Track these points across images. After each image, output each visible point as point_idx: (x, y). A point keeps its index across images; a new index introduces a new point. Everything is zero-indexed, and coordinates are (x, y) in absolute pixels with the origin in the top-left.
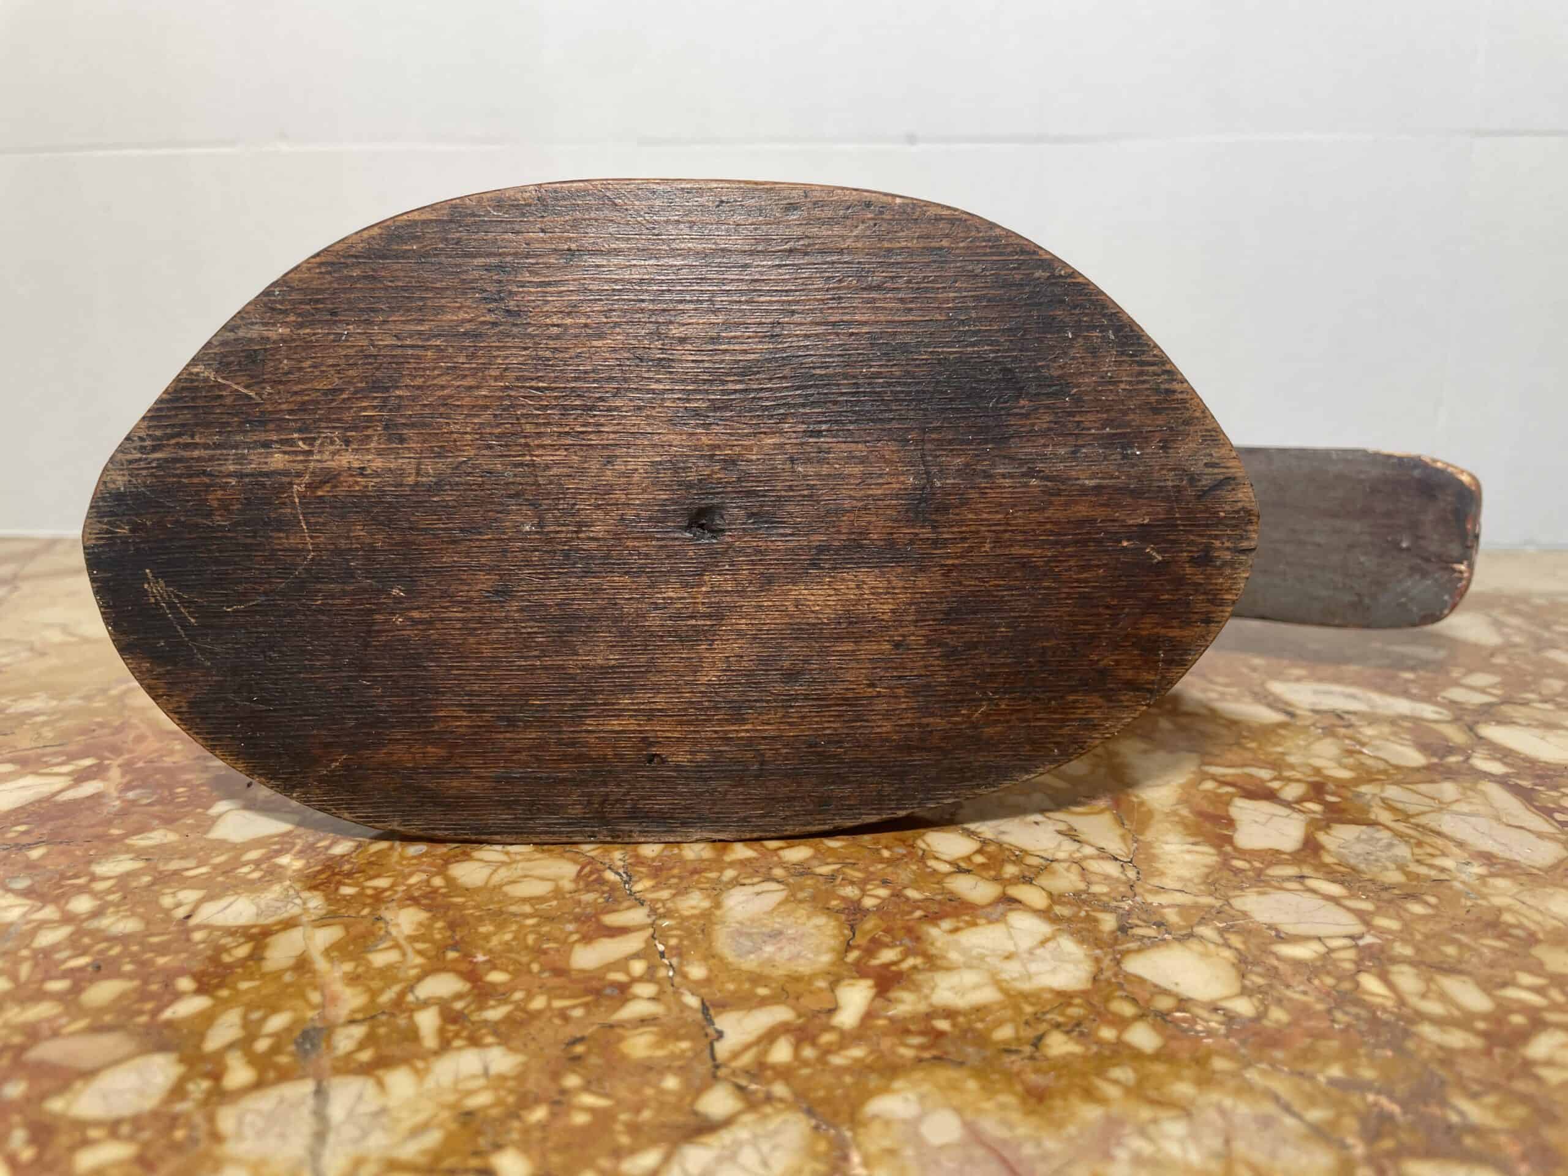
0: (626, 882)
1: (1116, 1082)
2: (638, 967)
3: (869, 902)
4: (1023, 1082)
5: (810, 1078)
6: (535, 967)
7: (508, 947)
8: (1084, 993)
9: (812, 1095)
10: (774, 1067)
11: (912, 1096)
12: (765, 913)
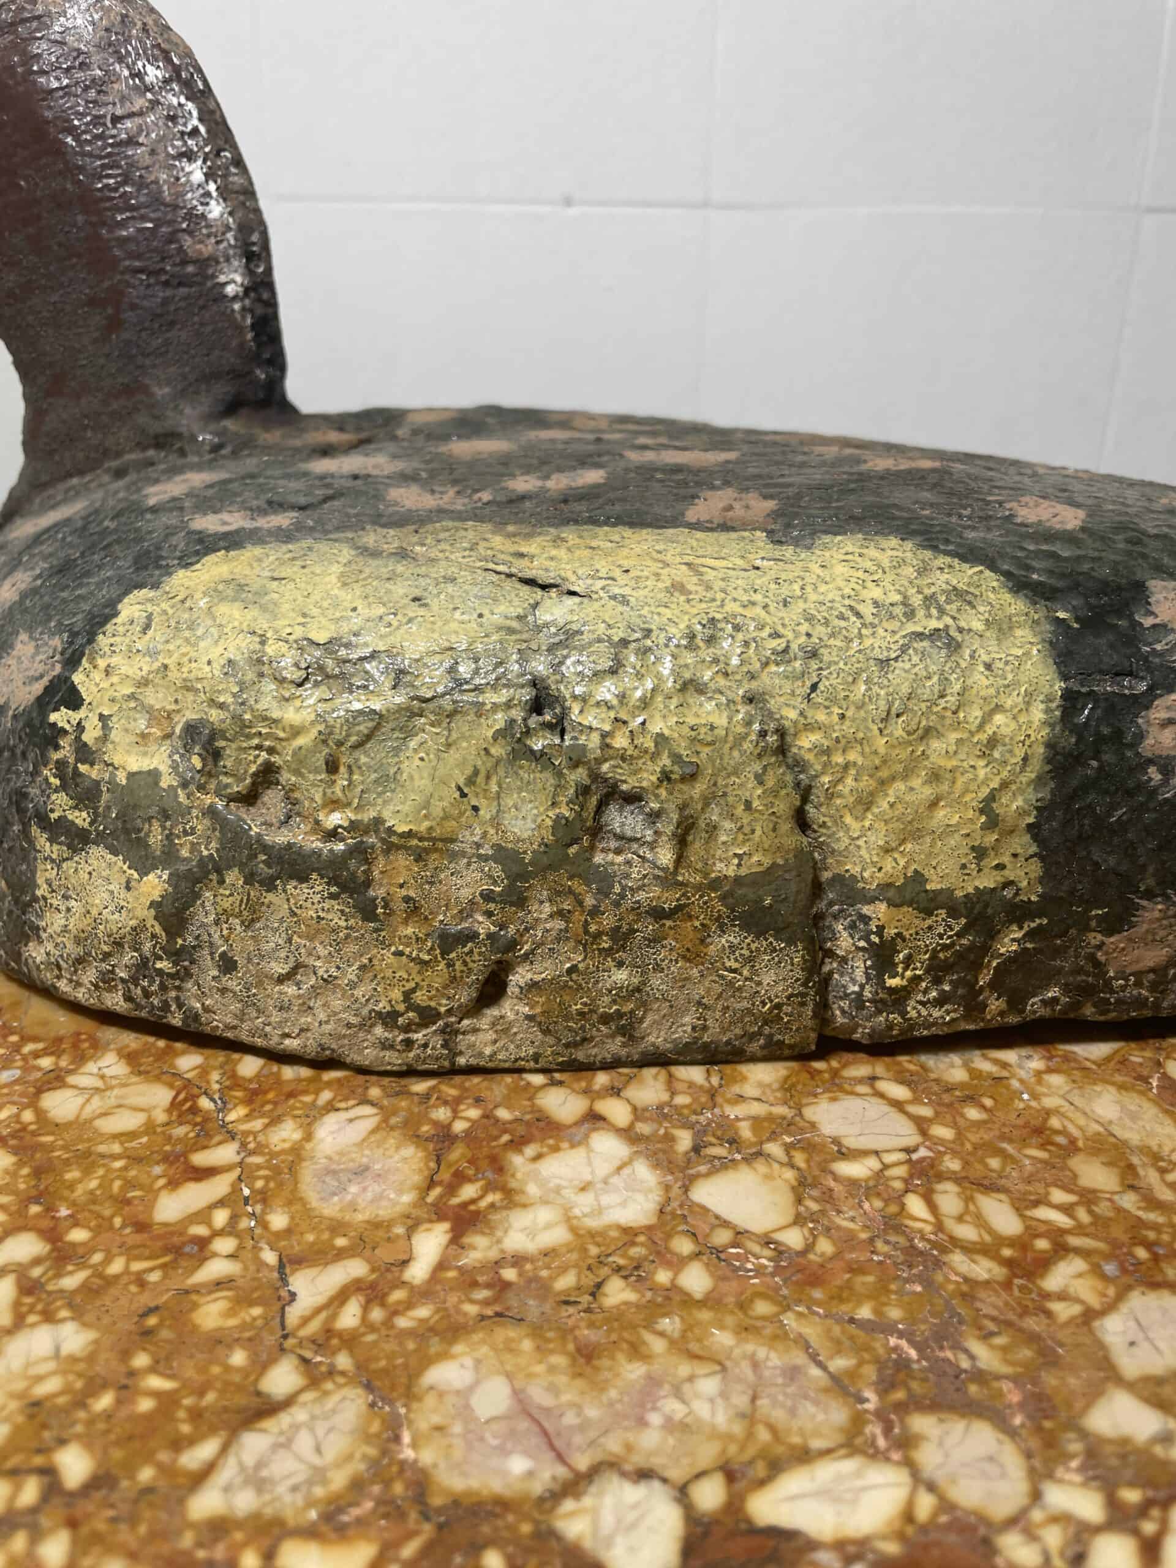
0: (219, 1111)
1: (662, 1334)
2: (221, 1217)
3: (459, 1126)
4: (575, 1338)
5: (375, 1343)
6: (118, 1221)
7: (93, 1198)
8: (649, 1228)
9: (374, 1366)
10: (340, 1334)
11: (468, 1362)
12: (355, 1145)
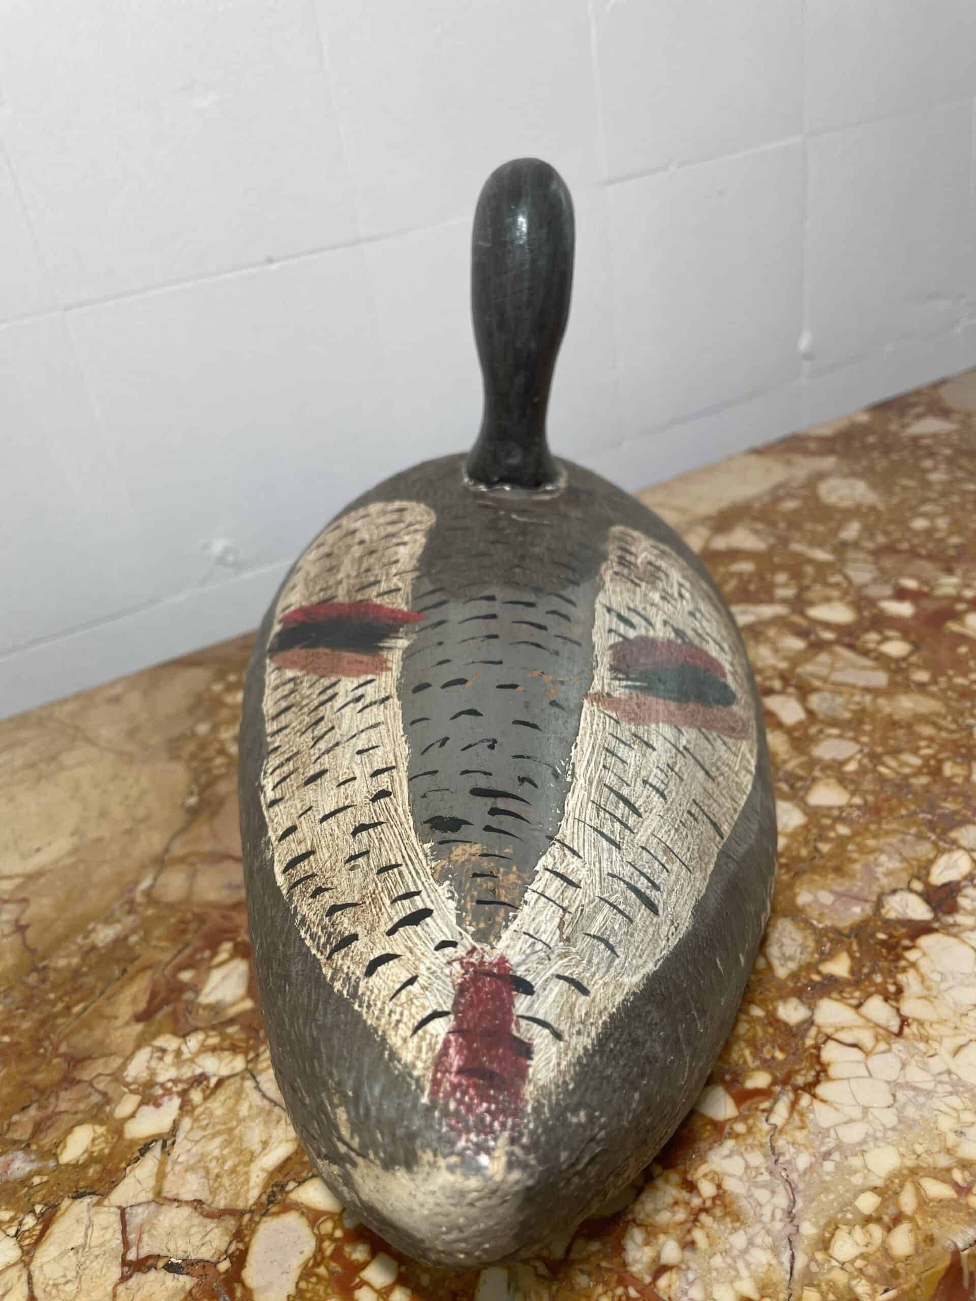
1: (853, 851)
4: (829, 867)
8: (809, 822)
11: (805, 892)
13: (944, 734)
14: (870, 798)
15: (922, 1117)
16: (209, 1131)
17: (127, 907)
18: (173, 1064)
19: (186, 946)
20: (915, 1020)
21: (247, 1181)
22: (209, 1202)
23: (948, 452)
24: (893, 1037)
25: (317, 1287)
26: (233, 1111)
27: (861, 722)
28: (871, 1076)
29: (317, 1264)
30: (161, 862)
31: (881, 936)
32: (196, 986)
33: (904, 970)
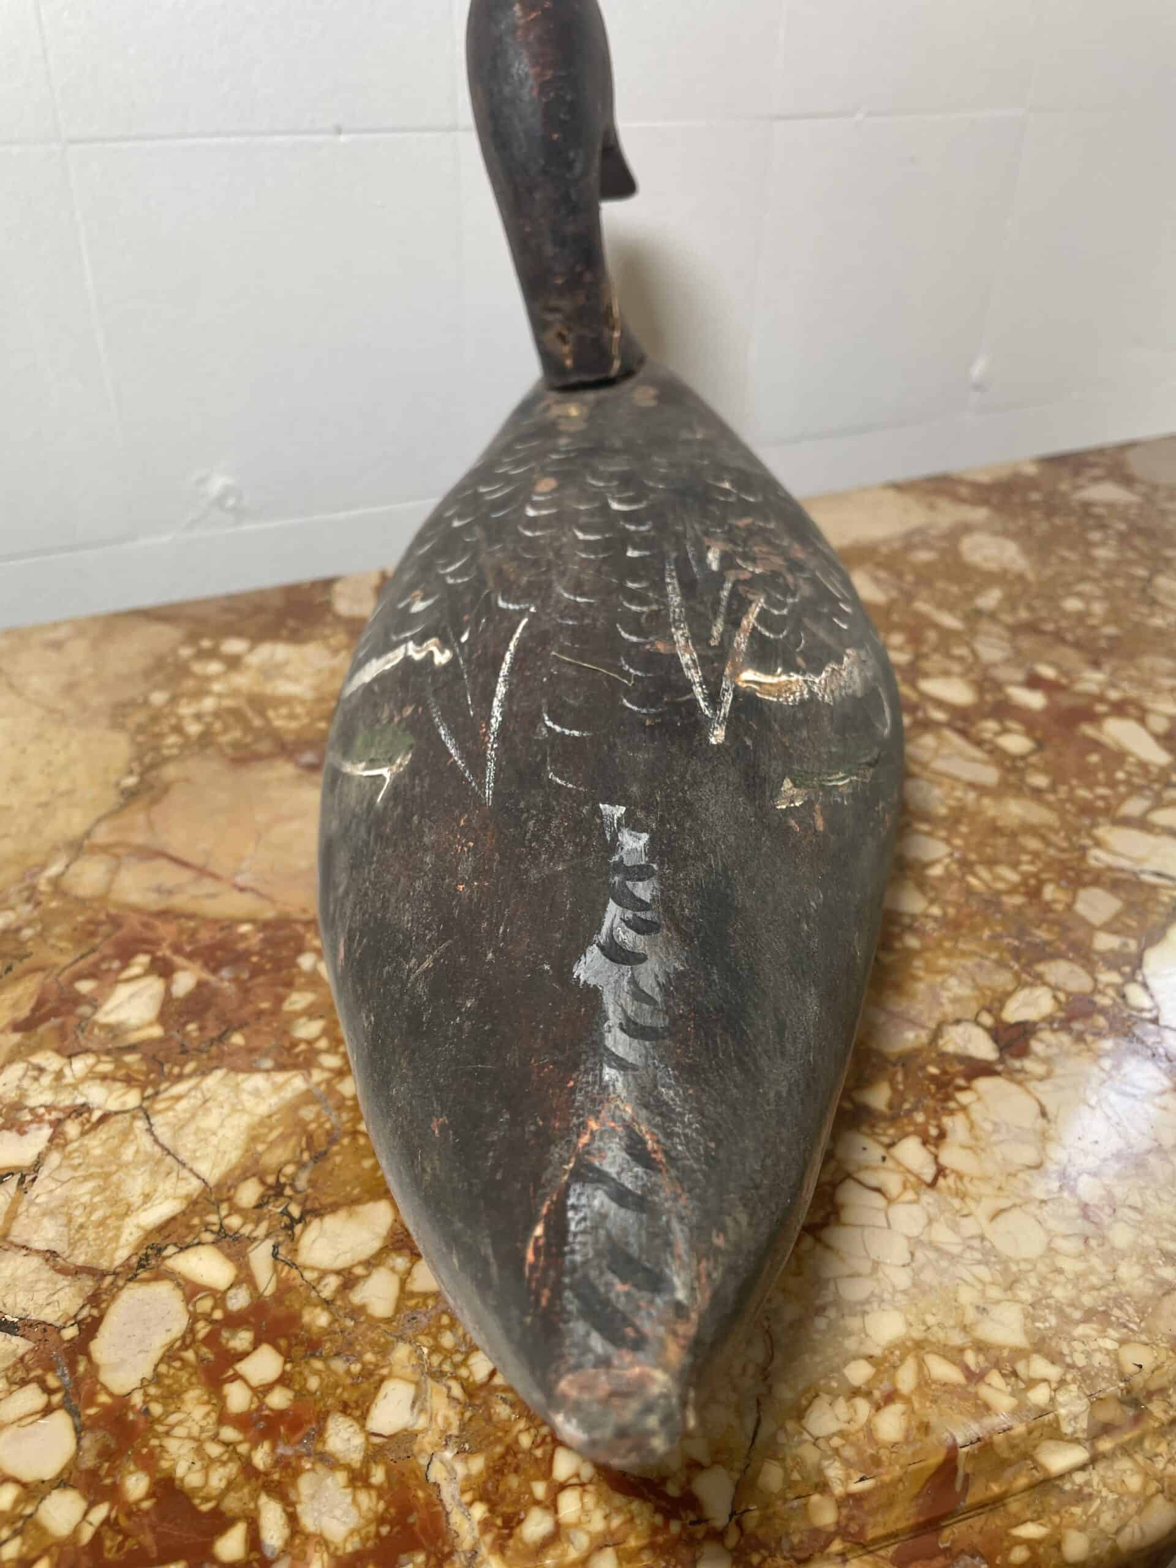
13: (1052, 852)
14: (951, 911)
15: (941, 1284)
16: (80, 1173)
17: (26, 894)
18: (51, 1088)
19: (93, 950)
20: (953, 1171)
21: (117, 1238)
22: (65, 1256)
23: (1122, 527)
24: (924, 1187)
25: (180, 1373)
26: (115, 1153)
27: (957, 821)
28: (889, 1226)
29: (185, 1347)
30: (78, 848)
31: (933, 1070)
32: (96, 1000)
33: (951, 1113)
